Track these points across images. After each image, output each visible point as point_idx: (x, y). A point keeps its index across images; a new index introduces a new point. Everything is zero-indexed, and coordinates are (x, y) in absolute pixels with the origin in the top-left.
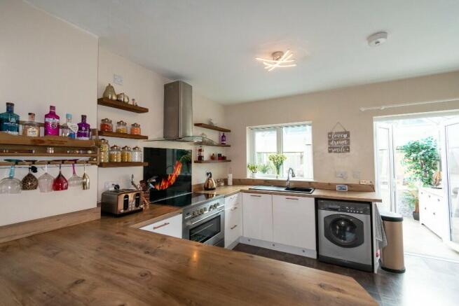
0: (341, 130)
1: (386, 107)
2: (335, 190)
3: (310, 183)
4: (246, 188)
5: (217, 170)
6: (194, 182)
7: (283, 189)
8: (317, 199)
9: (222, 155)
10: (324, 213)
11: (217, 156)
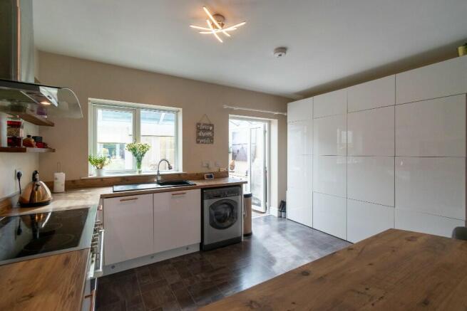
0: (208, 122)
3: (179, 175)
4: (109, 191)
8: (203, 190)
10: (211, 202)
11: (33, 140)
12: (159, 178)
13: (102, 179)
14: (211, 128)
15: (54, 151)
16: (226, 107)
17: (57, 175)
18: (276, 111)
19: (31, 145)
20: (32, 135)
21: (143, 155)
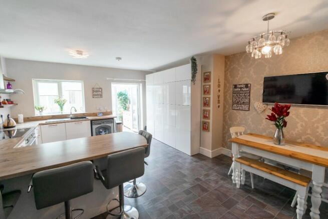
0: (99, 87)
3: (84, 114)
4: (44, 122)
7: (69, 119)
8: (91, 121)
10: (96, 127)
11: (6, 101)
12: (71, 116)
13: (42, 117)
14: (100, 90)
15: (17, 104)
16: (108, 79)
17: (19, 115)
18: (139, 79)
19: (5, 104)
20: (5, 99)
21: (63, 105)
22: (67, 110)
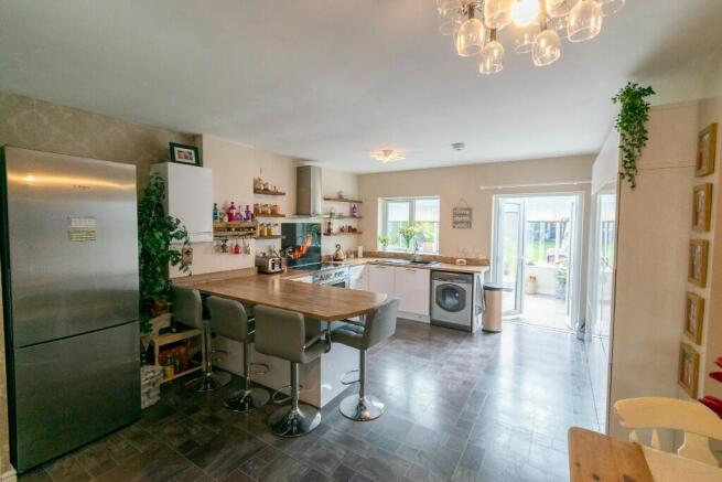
0: (465, 206)
1: (504, 187)
2: (455, 263)
3: (435, 257)
4: (373, 260)
5: (346, 242)
6: (323, 254)
7: (408, 262)
9: (353, 227)
10: (437, 283)
14: (468, 213)
16: (483, 188)
22: (411, 251)
